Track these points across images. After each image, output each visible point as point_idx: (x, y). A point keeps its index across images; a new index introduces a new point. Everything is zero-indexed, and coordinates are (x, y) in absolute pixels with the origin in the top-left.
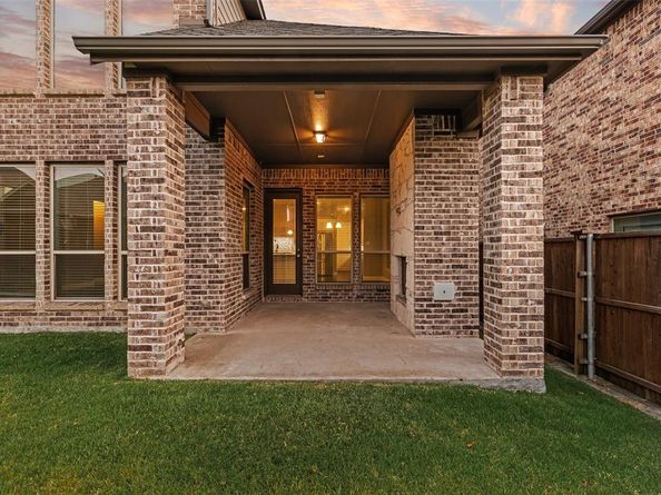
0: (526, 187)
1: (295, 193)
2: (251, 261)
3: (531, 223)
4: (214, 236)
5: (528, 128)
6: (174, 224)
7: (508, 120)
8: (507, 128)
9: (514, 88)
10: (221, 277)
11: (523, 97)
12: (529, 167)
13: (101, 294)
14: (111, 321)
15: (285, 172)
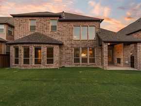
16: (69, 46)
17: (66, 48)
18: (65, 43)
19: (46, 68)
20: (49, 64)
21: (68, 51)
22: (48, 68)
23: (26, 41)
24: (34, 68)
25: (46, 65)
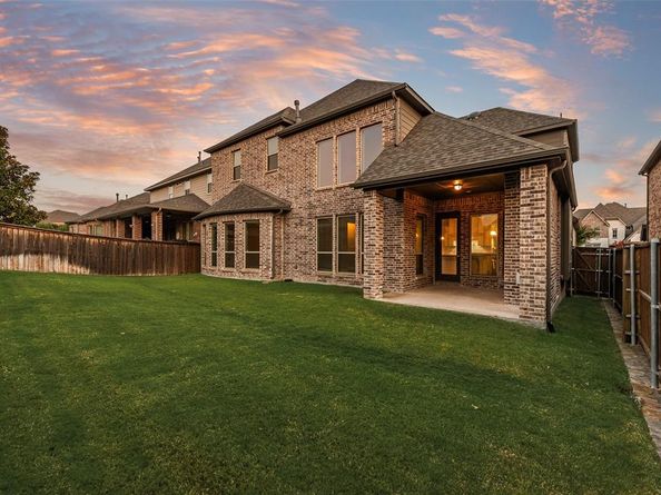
0: (535, 223)
1: (456, 214)
2: (425, 259)
3: (537, 241)
4: (399, 246)
5: (536, 192)
6: (379, 243)
7: (524, 189)
8: (523, 193)
9: (527, 173)
10: (402, 265)
11: (532, 177)
12: (536, 212)
13: (354, 271)
14: (357, 283)
15: (448, 202)
16: (305, 214)
17: (298, 221)
18: (294, 206)
19: (242, 277)
20: (250, 270)
21: (303, 231)
22: (247, 278)
23: (229, 209)
24: (223, 276)
25: (244, 270)
